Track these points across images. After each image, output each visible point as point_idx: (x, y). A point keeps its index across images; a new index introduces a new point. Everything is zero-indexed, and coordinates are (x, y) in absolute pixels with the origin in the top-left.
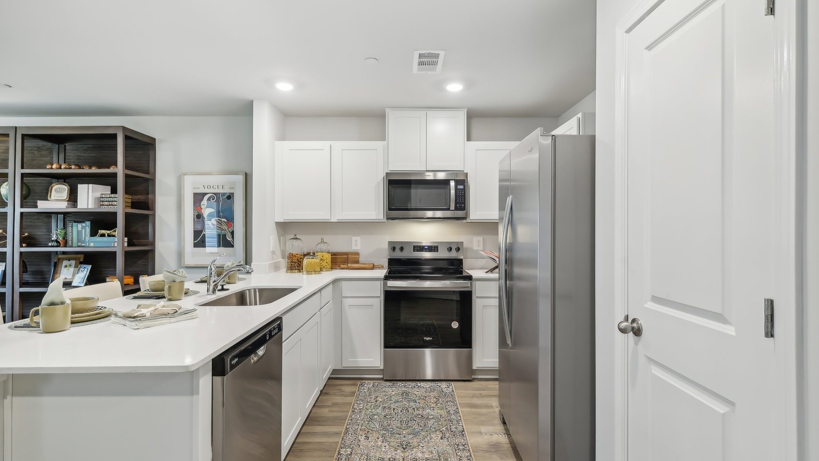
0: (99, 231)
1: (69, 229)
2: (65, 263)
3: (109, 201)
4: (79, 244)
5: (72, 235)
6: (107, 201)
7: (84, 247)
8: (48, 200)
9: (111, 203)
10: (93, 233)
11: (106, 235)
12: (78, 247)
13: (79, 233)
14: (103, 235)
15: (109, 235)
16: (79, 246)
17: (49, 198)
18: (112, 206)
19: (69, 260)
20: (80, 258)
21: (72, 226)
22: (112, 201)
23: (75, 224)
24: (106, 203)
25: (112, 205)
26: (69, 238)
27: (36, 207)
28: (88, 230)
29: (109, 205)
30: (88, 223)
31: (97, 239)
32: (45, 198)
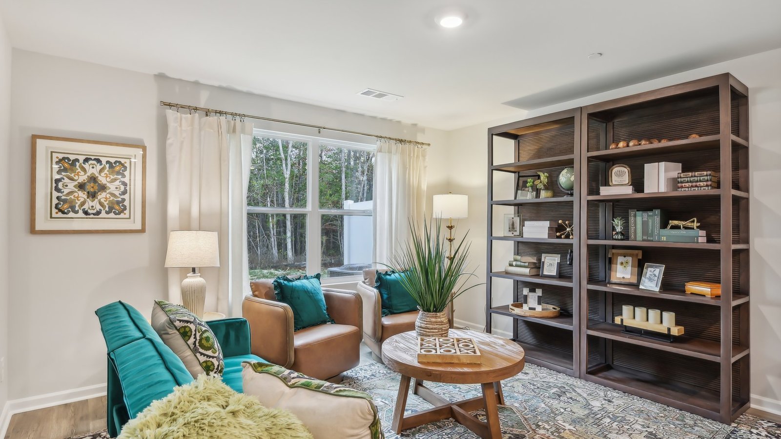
0: (670, 222)
1: (632, 219)
2: (620, 259)
3: (691, 182)
4: (645, 238)
5: (635, 225)
6: (688, 182)
7: (652, 241)
8: (610, 186)
9: (694, 184)
10: (664, 225)
11: (682, 227)
12: (642, 241)
13: (645, 224)
14: (677, 227)
15: (686, 228)
16: (644, 240)
17: (610, 184)
18: (696, 189)
19: (625, 257)
20: (637, 255)
21: (635, 216)
22: (697, 181)
23: (639, 213)
24: (687, 185)
25: (696, 186)
26: (632, 229)
27: (598, 193)
28: (657, 220)
29: (692, 186)
30: (658, 212)
31: (668, 232)
32: (606, 183)
